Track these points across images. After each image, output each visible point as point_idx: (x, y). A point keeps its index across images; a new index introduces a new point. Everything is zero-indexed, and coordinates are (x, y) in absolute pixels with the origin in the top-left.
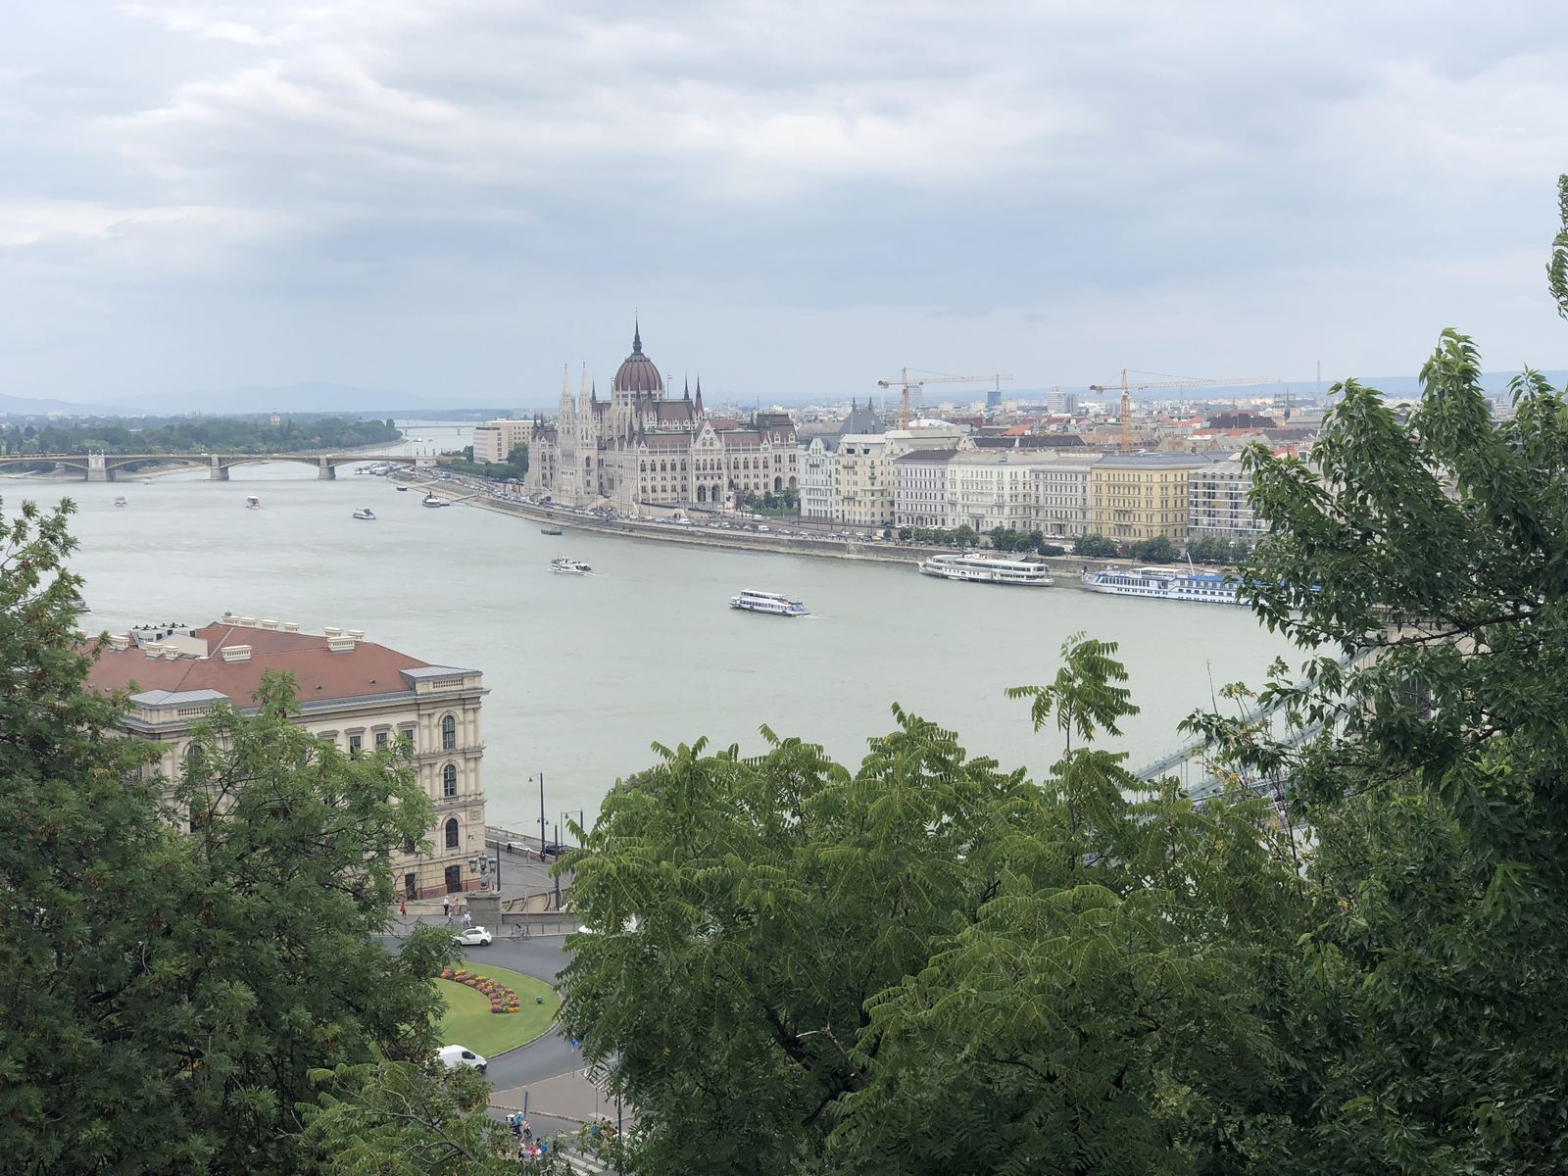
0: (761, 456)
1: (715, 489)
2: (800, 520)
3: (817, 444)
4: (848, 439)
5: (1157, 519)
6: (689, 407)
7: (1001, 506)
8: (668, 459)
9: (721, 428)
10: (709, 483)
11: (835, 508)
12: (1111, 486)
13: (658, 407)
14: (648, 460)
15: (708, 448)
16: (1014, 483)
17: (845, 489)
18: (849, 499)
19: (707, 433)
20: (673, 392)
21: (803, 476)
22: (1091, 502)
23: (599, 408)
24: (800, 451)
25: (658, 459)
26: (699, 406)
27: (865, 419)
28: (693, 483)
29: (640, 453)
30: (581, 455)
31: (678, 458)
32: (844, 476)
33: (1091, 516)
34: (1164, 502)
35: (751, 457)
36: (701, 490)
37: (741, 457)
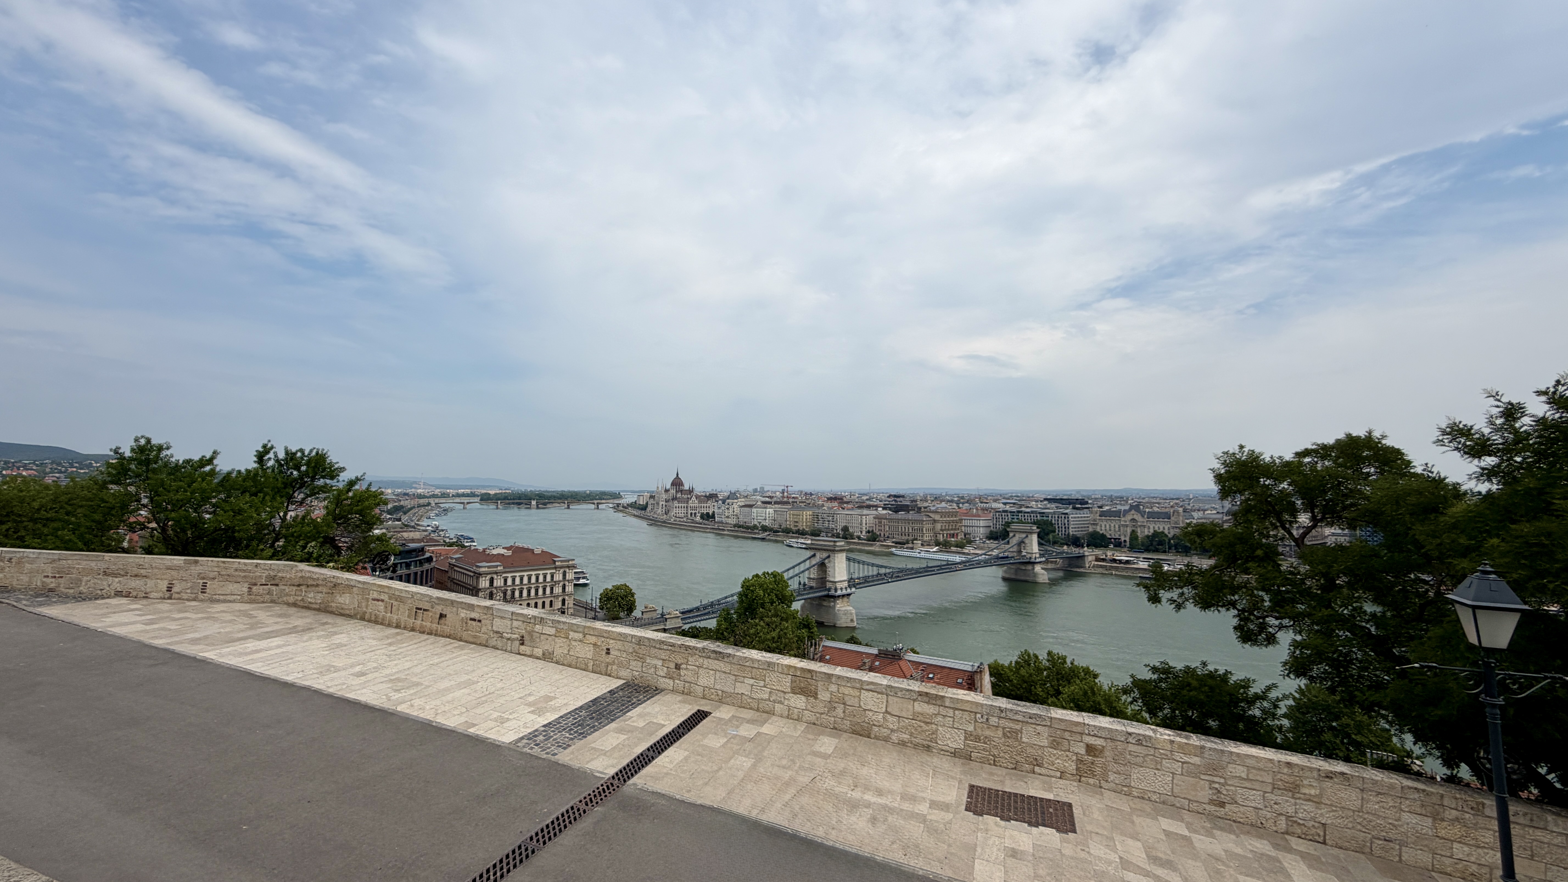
0: (708, 505)
1: (695, 513)
2: (715, 522)
3: (720, 502)
4: (728, 501)
5: (804, 524)
6: (691, 491)
7: (765, 520)
8: (683, 505)
9: (697, 497)
10: (693, 512)
11: (724, 520)
12: (793, 515)
13: (681, 491)
14: (677, 505)
15: (693, 502)
16: (769, 514)
17: (726, 514)
18: (728, 517)
19: (694, 498)
20: (686, 487)
21: (716, 511)
22: (788, 519)
23: (667, 491)
24: (715, 504)
25: (680, 505)
26: (692, 491)
27: (733, 496)
28: (690, 512)
29: (676, 504)
30: (661, 503)
31: (685, 505)
32: (726, 511)
33: (788, 523)
34: (806, 519)
35: (705, 505)
36: (691, 514)
37: (703, 505)
